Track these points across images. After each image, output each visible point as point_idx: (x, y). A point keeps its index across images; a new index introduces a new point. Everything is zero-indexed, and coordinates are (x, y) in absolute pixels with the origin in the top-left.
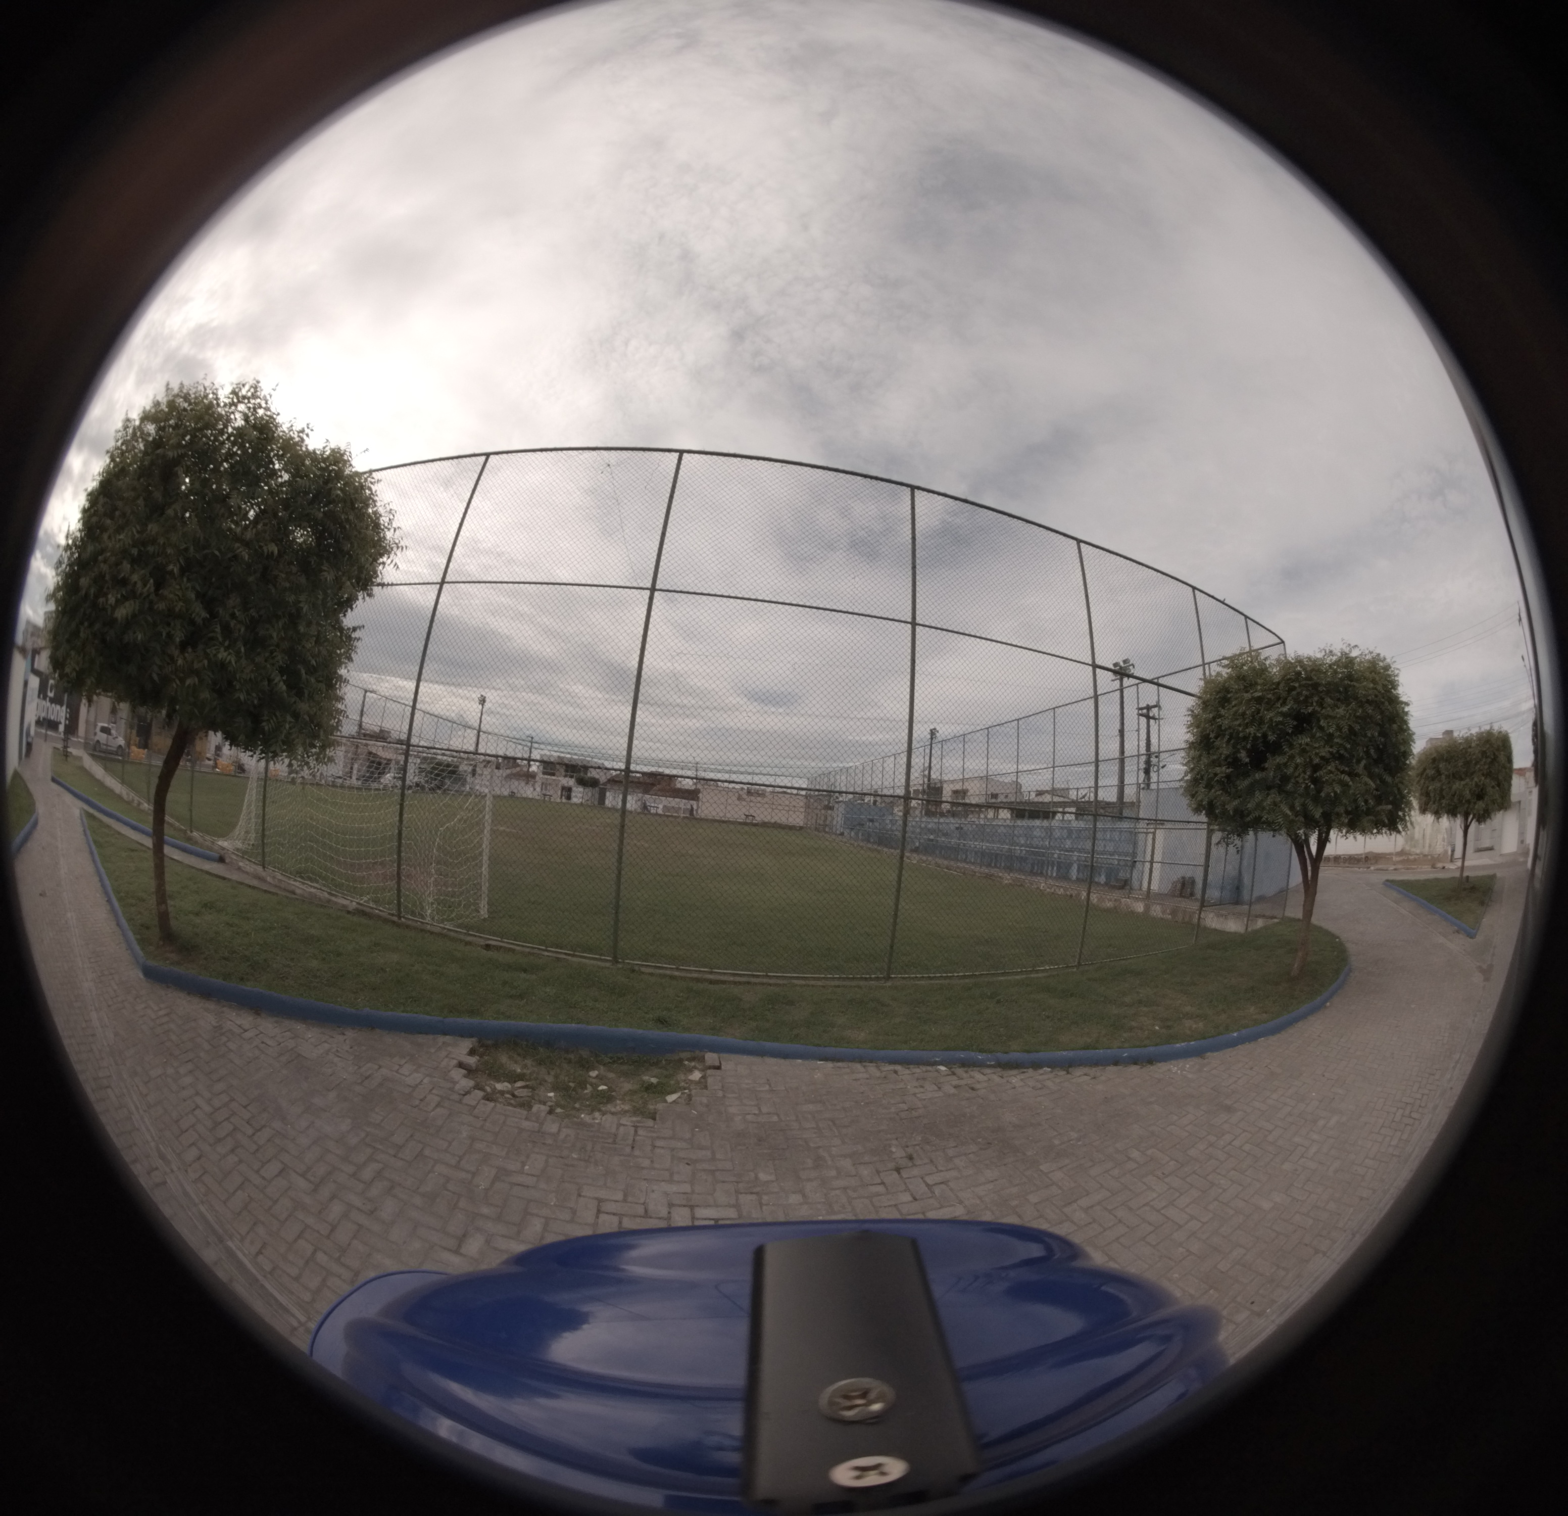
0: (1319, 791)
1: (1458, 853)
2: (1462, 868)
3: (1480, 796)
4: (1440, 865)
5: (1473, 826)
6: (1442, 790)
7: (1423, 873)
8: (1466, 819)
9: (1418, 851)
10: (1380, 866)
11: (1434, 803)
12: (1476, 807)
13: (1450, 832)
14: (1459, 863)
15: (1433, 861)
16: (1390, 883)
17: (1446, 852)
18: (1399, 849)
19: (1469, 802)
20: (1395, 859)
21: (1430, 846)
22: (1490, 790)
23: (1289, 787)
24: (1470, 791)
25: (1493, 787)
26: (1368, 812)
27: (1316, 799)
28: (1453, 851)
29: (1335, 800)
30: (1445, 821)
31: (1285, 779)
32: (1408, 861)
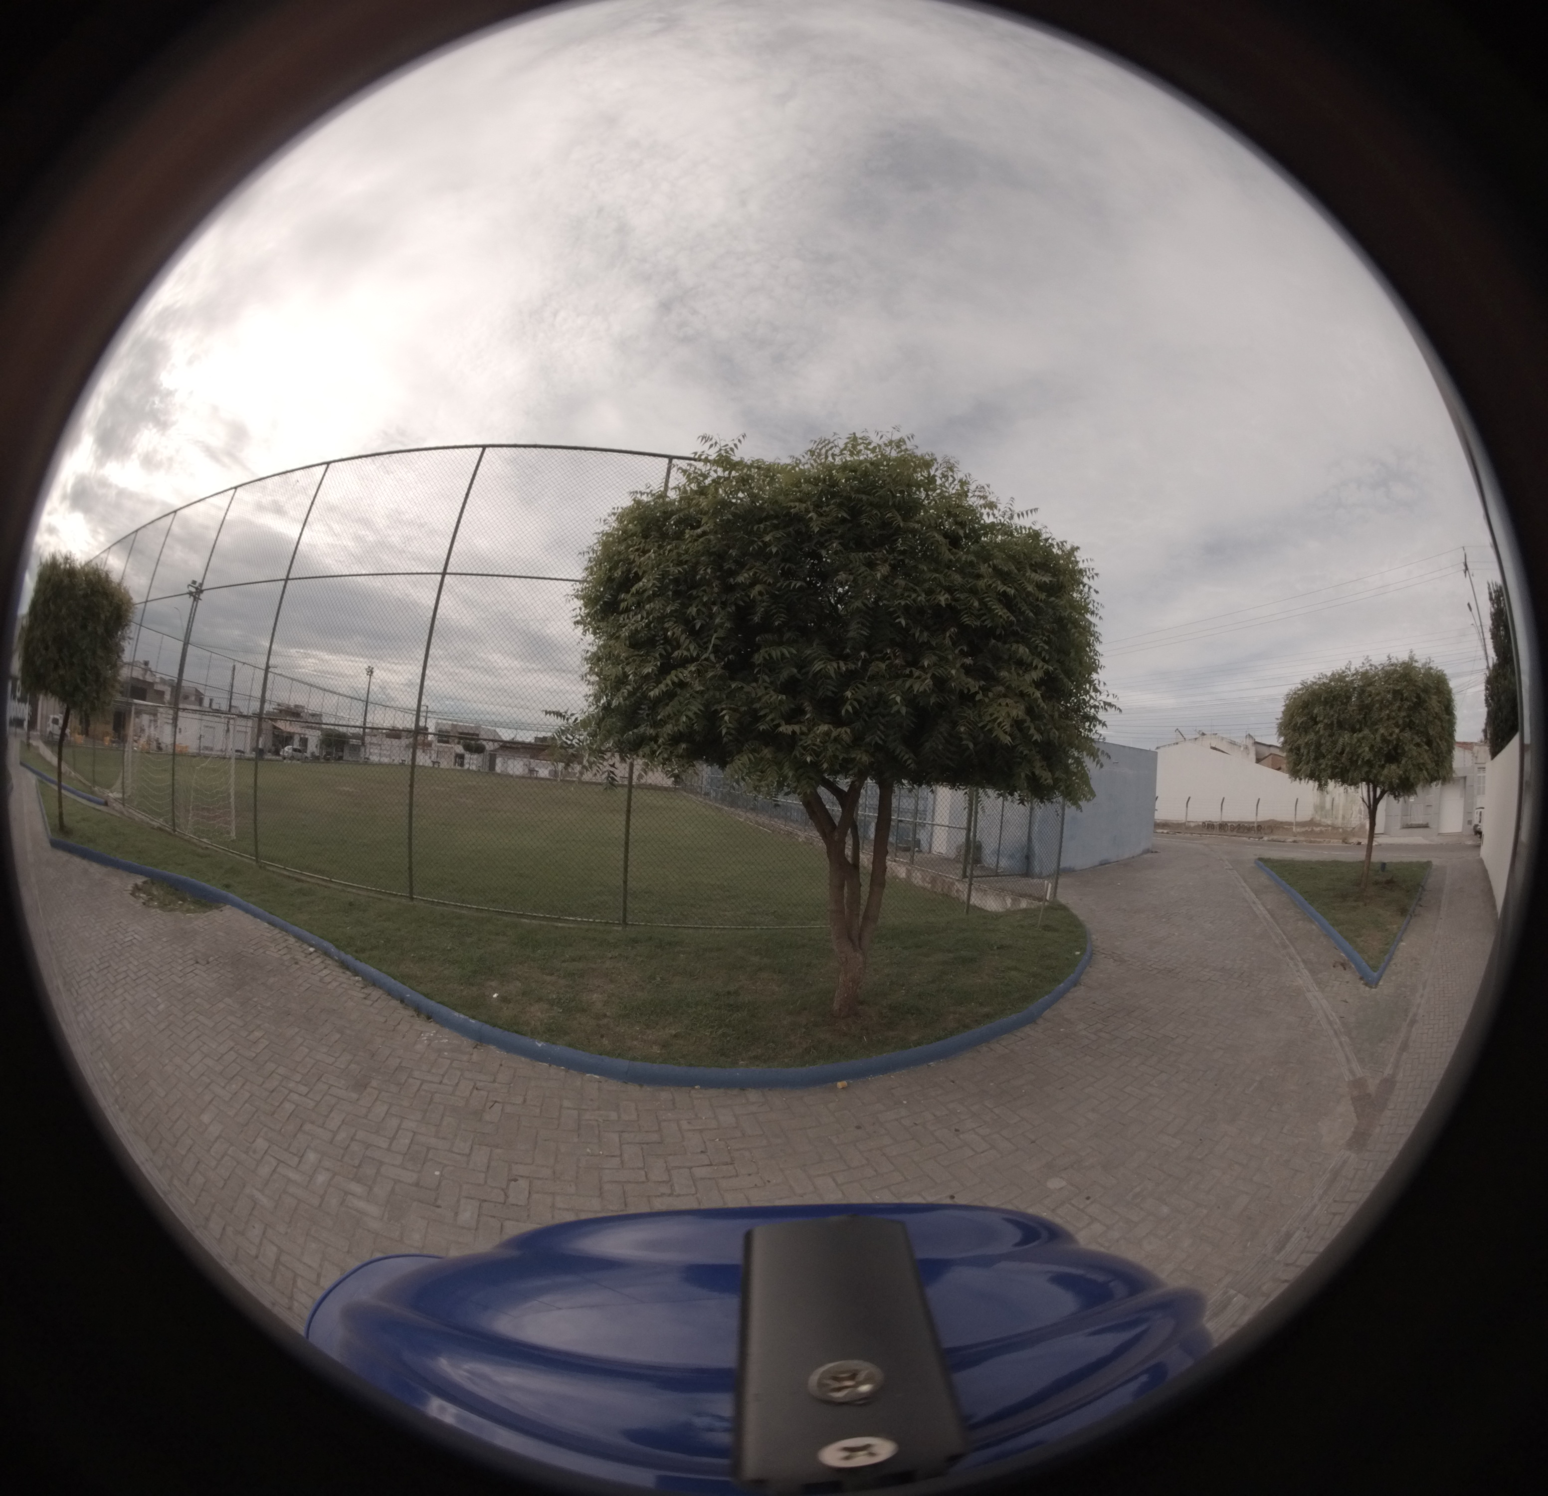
3: (1393, 756)
6: (1319, 745)
9: (1328, 822)
12: (1387, 775)
15: (1344, 835)
16: (1263, 863)
19: (1372, 767)
20: (1295, 829)
21: (1343, 817)
22: (1411, 749)
24: (1372, 747)
25: (1418, 744)
32: (1312, 833)
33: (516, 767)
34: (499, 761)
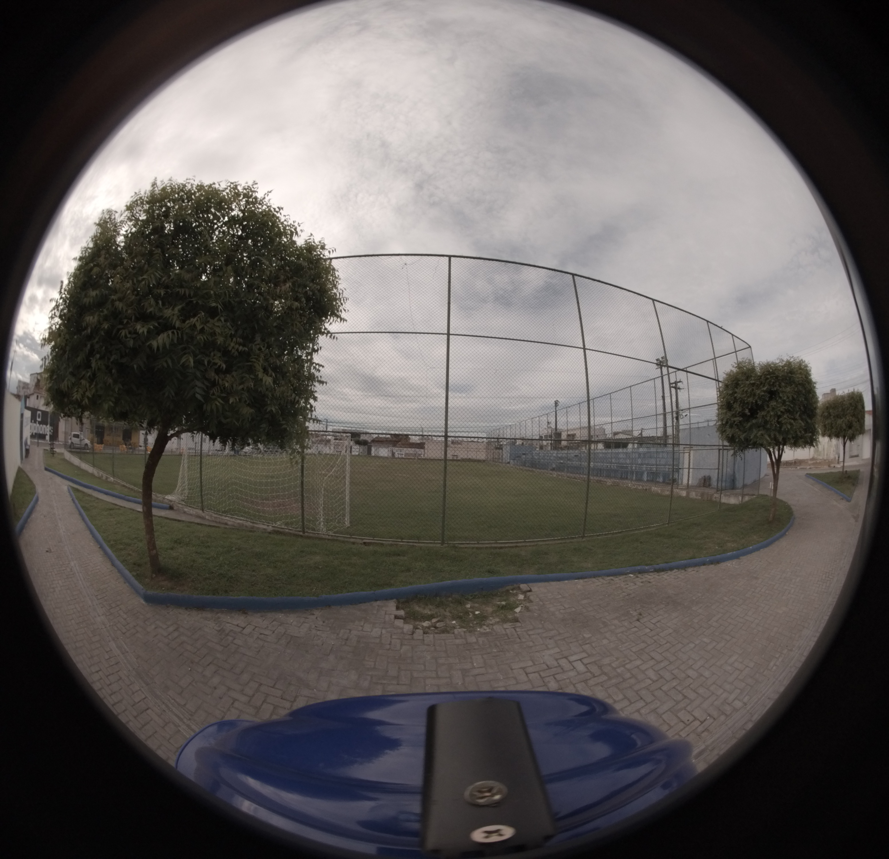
0: (781, 428)
1: (841, 459)
2: (843, 466)
3: (850, 427)
4: (832, 465)
5: (848, 443)
6: (832, 424)
7: (824, 470)
8: (844, 439)
9: (821, 458)
10: (802, 467)
11: (828, 431)
12: (849, 432)
13: (837, 446)
14: (842, 464)
15: (829, 463)
16: (809, 475)
17: (835, 458)
18: (811, 457)
19: (845, 430)
20: (810, 462)
21: (827, 455)
22: (854, 423)
23: (768, 426)
24: (845, 424)
25: (856, 422)
26: (801, 438)
27: (780, 432)
28: (839, 457)
29: (787, 432)
30: (834, 441)
31: (766, 422)
32: (816, 463)
33: (384, 452)
34: (373, 449)
